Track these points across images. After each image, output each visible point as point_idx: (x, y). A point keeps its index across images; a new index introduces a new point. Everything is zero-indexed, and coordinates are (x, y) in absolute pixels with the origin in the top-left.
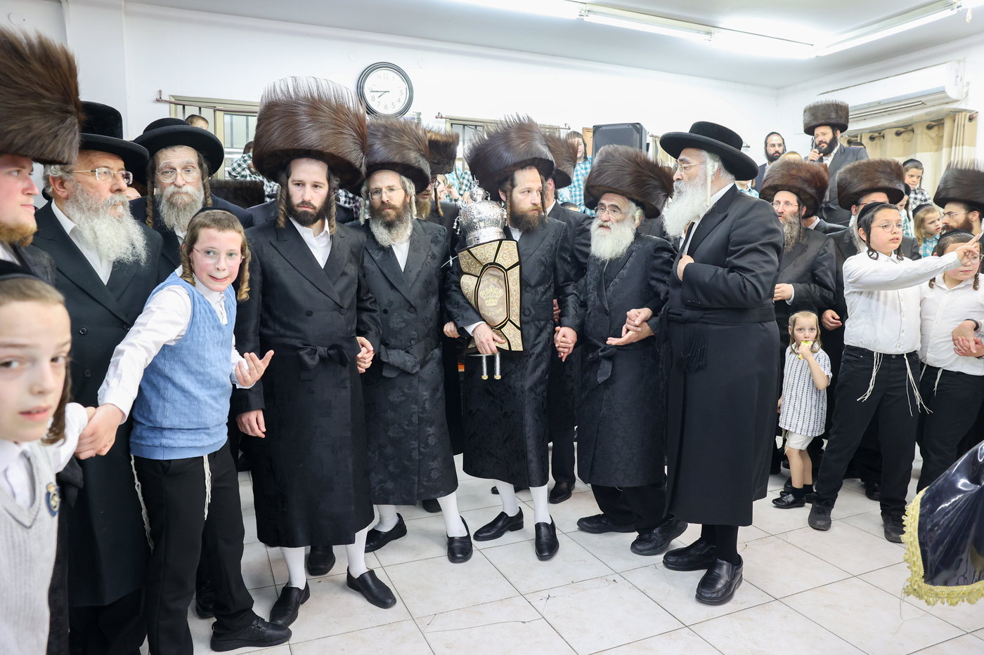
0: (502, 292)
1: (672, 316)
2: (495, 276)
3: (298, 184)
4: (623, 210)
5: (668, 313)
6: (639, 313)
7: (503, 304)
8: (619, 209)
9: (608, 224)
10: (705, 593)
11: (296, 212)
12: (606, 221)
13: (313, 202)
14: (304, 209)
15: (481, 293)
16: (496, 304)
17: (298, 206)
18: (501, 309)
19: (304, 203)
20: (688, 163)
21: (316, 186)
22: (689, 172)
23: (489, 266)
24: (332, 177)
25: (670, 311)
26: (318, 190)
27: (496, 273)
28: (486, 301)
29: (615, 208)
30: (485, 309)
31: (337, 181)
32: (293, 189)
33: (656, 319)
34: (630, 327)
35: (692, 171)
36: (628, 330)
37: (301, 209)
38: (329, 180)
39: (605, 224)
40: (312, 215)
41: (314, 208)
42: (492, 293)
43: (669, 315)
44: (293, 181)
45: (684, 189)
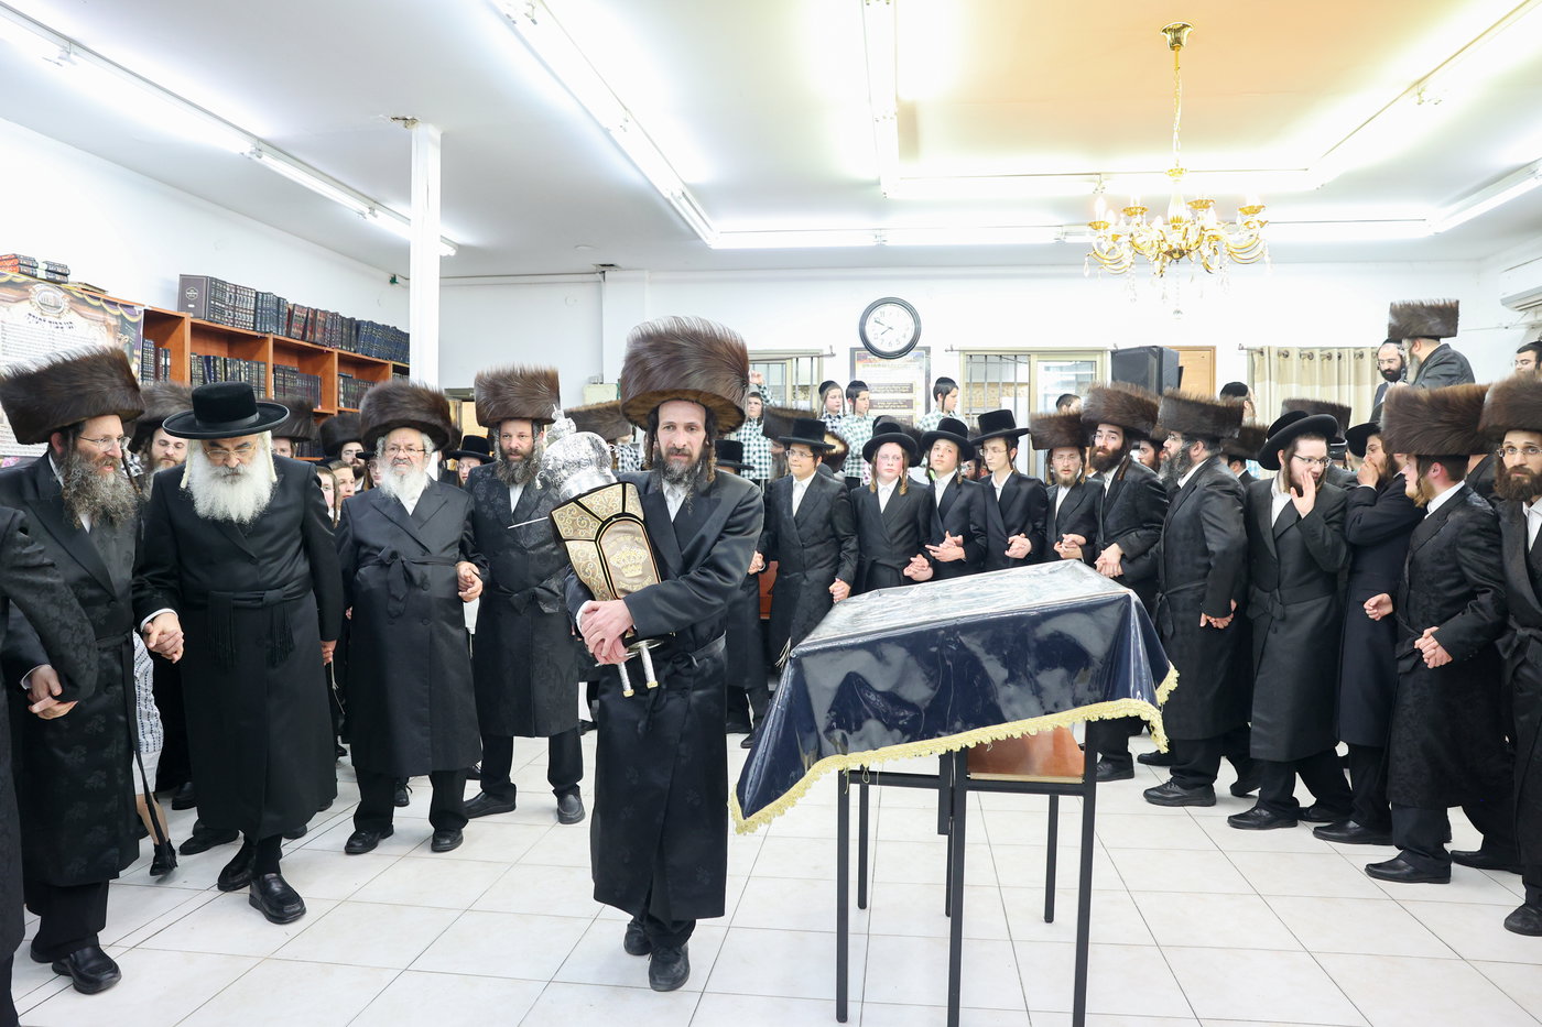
2: (625, 532)
7: (650, 570)
15: (612, 560)
16: (640, 573)
23: (614, 519)
27: (627, 528)
28: (624, 571)
42: (629, 558)
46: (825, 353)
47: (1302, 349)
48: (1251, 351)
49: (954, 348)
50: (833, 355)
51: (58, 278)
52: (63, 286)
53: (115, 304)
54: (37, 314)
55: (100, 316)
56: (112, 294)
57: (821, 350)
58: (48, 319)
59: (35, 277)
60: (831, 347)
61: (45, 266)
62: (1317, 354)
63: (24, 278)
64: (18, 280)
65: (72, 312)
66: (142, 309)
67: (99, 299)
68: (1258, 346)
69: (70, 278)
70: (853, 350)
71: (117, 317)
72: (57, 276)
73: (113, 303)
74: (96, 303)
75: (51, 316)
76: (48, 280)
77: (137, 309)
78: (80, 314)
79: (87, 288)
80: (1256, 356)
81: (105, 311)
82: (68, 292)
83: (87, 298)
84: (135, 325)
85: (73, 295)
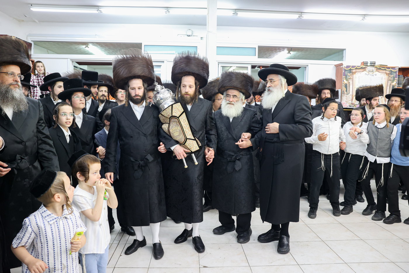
0: (179, 128)
1: (268, 140)
3: (133, 89)
4: (238, 97)
5: (265, 139)
7: (181, 133)
9: (233, 103)
10: (281, 249)
11: (134, 99)
12: (232, 102)
13: (139, 94)
14: (137, 98)
15: (171, 131)
16: (178, 134)
17: (134, 97)
18: (181, 136)
19: (136, 95)
20: (274, 80)
21: (139, 89)
22: (274, 84)
24: (144, 84)
26: (140, 90)
27: (174, 120)
28: (174, 134)
29: (235, 96)
30: (175, 137)
31: (146, 85)
32: (131, 91)
35: (276, 83)
37: (135, 98)
38: (143, 85)
40: (140, 99)
41: (140, 96)
42: (175, 130)
44: (131, 88)
45: (273, 90)
51: (373, 65)
52: (374, 66)
53: (390, 68)
54: (367, 73)
55: (385, 71)
56: (389, 66)
58: (370, 74)
59: (367, 65)
61: (370, 63)
63: (365, 66)
64: (363, 67)
65: (377, 72)
66: (398, 68)
67: (385, 68)
69: (376, 64)
71: (389, 71)
72: (373, 64)
73: (389, 68)
74: (384, 69)
75: (371, 73)
76: (370, 66)
77: (396, 68)
78: (379, 72)
79: (381, 66)
81: (386, 70)
82: (376, 67)
83: (381, 68)
84: (396, 72)
85: (377, 68)
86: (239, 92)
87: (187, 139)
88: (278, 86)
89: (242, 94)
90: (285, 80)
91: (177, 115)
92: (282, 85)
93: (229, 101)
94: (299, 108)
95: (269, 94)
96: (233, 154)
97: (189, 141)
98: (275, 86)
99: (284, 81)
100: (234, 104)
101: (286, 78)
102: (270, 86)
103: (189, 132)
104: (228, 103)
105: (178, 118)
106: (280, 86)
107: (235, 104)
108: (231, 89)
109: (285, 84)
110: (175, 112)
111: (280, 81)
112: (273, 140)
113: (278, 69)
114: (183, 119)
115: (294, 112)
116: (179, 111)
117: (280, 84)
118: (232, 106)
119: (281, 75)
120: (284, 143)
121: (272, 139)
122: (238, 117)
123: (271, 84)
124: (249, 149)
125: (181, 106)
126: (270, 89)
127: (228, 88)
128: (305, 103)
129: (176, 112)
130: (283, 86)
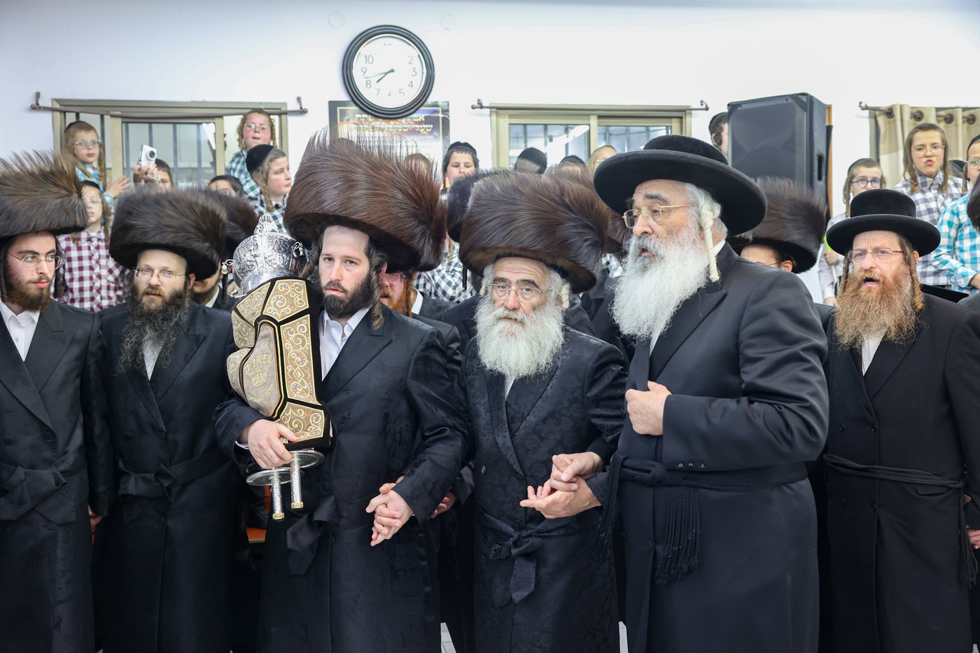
0: (271, 358)
1: (631, 471)
4: (543, 287)
5: (623, 466)
6: (572, 460)
7: (274, 376)
8: (537, 287)
9: (519, 315)
12: (515, 310)
15: (247, 369)
16: (265, 381)
18: (270, 388)
20: (665, 202)
22: (667, 221)
25: (627, 463)
27: (266, 333)
28: (253, 380)
29: (528, 285)
30: (253, 392)
33: (602, 476)
34: (557, 484)
35: (675, 217)
36: (553, 490)
38: (370, 254)
39: (513, 315)
40: (342, 302)
43: (625, 469)
45: (661, 252)
46: (290, 108)
47: (938, 109)
48: (874, 112)
49: (484, 105)
50: (302, 112)
57: (285, 104)
60: (299, 99)
62: (959, 116)
68: (884, 104)
70: (333, 106)
80: (882, 120)
86: (545, 269)
87: (287, 400)
88: (684, 234)
89: (556, 278)
90: (717, 209)
91: (279, 315)
92: (701, 228)
93: (506, 308)
94: (757, 325)
95: (645, 269)
96: (510, 530)
97: (294, 409)
98: (672, 232)
99: (712, 210)
100: (522, 323)
101: (717, 196)
102: (648, 230)
103: (303, 384)
104: (500, 319)
105: (279, 324)
106: (695, 231)
107: (527, 320)
108: (510, 255)
109: (713, 226)
110: (275, 305)
111: (692, 211)
112: (649, 472)
113: (690, 155)
114: (294, 335)
115: (737, 345)
116: (292, 305)
117: (692, 225)
118: (516, 327)
119: (699, 185)
120: (699, 487)
121: (649, 468)
122: (538, 376)
123: (652, 222)
124: (580, 522)
125: (304, 292)
126: (650, 243)
127: (499, 252)
128: (791, 304)
129: (281, 304)
130: (708, 234)
